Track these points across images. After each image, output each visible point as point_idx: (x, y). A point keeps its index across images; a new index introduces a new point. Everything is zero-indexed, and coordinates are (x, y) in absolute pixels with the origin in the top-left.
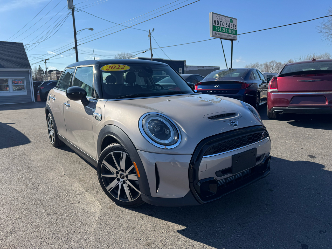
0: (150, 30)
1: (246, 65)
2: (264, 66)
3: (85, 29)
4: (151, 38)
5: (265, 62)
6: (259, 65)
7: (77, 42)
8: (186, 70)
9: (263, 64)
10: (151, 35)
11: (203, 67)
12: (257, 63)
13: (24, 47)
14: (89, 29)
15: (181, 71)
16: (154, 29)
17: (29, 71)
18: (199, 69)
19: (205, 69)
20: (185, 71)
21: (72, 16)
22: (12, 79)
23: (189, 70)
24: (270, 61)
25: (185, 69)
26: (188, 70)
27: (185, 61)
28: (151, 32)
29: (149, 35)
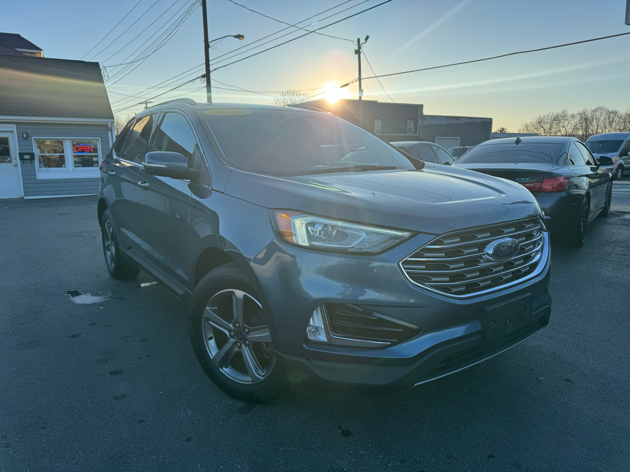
0: (359, 40)
1: (540, 116)
2: (578, 119)
3: (227, 37)
4: (362, 55)
5: (581, 111)
6: (569, 115)
7: (211, 63)
8: (423, 124)
9: (578, 115)
10: (361, 50)
11: (458, 118)
12: (563, 112)
13: (102, 72)
14: (235, 37)
15: (413, 127)
16: (367, 38)
17: (110, 125)
18: (449, 122)
19: (461, 122)
20: (420, 126)
21: (201, 8)
22: (72, 141)
23: (429, 124)
24: (593, 109)
25: (420, 122)
26: (426, 123)
27: (422, 106)
28: (361, 43)
29: (357, 49)
